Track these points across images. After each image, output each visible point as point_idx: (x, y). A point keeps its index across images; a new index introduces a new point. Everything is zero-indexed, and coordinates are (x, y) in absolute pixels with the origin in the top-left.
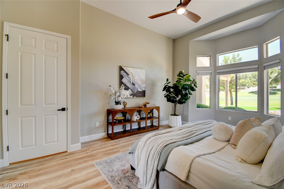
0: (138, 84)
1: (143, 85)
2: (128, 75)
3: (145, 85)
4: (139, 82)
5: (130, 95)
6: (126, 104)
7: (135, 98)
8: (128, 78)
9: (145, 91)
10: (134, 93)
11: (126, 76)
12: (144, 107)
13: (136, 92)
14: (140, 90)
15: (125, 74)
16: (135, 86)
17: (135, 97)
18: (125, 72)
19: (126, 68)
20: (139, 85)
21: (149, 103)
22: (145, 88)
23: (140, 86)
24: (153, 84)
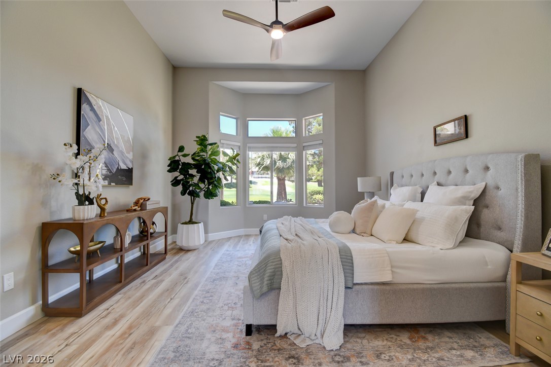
0: (120, 149)
1: (128, 153)
2: (99, 120)
3: (131, 153)
4: (122, 146)
5: (103, 177)
6: (107, 201)
7: (114, 186)
8: (98, 130)
9: (132, 168)
10: (111, 172)
11: (95, 123)
12: (140, 209)
13: (115, 170)
14: (123, 167)
15: (91, 114)
16: (113, 154)
17: (114, 184)
18: (92, 109)
19: (95, 100)
20: (122, 153)
21: (149, 199)
22: (132, 162)
23: (123, 155)
24: (143, 155)
